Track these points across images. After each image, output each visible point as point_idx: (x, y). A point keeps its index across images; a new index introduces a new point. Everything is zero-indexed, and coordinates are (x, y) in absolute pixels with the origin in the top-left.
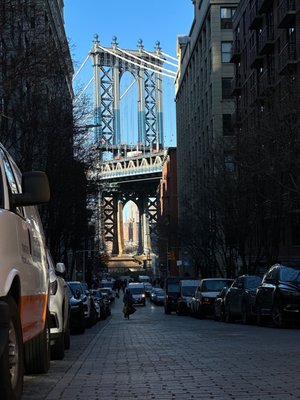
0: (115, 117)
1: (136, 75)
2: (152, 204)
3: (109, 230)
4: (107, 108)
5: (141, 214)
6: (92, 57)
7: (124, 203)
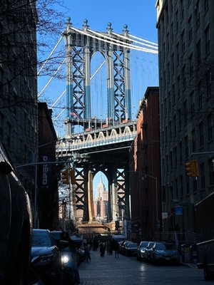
0: (86, 93)
1: (105, 55)
2: (121, 174)
3: (79, 199)
4: (79, 84)
5: (110, 184)
6: (65, 38)
7: (94, 174)
